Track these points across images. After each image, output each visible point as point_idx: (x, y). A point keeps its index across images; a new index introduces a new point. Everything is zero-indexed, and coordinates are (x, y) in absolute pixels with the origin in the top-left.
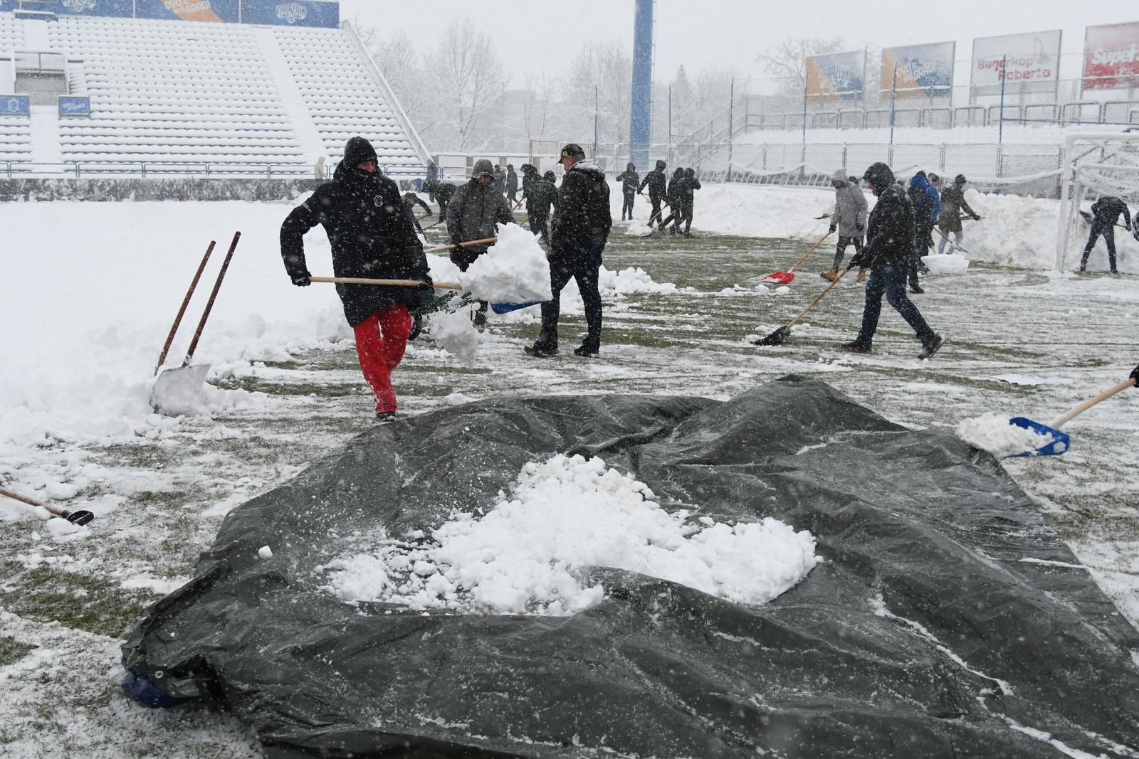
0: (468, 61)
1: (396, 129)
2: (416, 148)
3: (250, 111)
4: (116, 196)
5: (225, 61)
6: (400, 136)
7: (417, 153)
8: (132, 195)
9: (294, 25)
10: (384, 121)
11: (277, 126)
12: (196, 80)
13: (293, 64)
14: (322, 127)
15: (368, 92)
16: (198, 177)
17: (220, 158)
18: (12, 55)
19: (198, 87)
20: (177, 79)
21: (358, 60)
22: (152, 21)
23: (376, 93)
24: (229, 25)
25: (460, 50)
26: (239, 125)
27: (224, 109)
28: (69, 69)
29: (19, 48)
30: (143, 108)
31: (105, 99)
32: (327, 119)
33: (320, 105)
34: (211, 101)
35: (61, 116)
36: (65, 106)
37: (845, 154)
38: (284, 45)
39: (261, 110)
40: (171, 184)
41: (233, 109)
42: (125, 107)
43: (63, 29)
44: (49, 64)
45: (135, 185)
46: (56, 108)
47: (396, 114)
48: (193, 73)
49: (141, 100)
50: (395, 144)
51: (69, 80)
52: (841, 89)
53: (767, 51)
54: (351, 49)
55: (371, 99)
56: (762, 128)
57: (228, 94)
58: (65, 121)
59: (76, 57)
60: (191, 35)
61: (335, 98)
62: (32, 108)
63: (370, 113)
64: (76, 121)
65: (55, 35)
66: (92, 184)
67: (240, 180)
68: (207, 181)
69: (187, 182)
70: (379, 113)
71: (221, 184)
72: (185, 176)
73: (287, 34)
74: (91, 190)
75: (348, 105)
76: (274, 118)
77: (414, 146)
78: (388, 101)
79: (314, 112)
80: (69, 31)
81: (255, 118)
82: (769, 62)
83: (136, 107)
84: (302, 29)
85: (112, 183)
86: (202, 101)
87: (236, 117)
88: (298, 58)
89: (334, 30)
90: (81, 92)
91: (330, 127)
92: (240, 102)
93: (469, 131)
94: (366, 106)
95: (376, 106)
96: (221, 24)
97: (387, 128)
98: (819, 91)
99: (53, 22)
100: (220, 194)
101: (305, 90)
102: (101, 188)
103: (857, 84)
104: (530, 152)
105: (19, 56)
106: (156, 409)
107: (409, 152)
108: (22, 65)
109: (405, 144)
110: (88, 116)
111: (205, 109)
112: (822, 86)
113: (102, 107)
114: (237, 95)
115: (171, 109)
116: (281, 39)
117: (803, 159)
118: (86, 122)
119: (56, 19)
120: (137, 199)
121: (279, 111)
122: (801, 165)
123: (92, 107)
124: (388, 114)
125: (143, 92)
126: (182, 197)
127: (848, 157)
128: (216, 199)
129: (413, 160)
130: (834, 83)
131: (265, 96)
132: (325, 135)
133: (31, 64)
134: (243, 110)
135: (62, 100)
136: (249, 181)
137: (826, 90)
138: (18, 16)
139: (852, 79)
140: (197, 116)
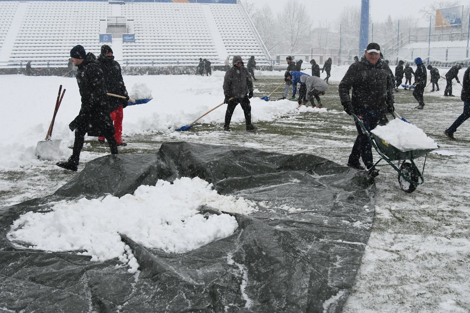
0: (295, 16)
1: (257, 44)
2: (265, 53)
3: (198, 38)
4: (141, 73)
5: (189, 18)
6: (259, 48)
7: (265, 55)
8: (147, 73)
9: (218, 3)
10: (252, 41)
11: (208, 44)
12: (177, 26)
13: (216, 19)
14: (227, 44)
15: (246, 30)
16: (173, 65)
17: (184, 57)
18: (106, 18)
19: (178, 29)
20: (170, 26)
21: (243, 17)
22: (162, 3)
23: (250, 30)
24: (192, 4)
25: (292, 11)
26: (193, 44)
27: (188, 38)
28: (127, 23)
29: (109, 15)
30: (155, 38)
31: (141, 35)
32: (229, 41)
33: (226, 35)
34: (183, 35)
35: (124, 41)
36: (125, 38)
37: (447, 52)
38: (213, 11)
39: (202, 38)
40: (163, 68)
41: (191, 38)
42: (149, 38)
43: (127, 8)
44: (120, 22)
45: (148, 69)
46: (122, 39)
47: (257, 39)
48: (176, 24)
49: (155, 35)
50: (257, 51)
51: (127, 27)
52: (451, 23)
53: (424, 8)
54: (241, 12)
55: (248, 32)
56: (417, 41)
57: (189, 32)
58: (125, 44)
59: (132, 18)
60: (176, 8)
61: (233, 32)
62: (112, 39)
63: (247, 38)
64: (129, 44)
65: (124, 10)
66: (132, 68)
67: (190, 66)
68: (177, 67)
69: (169, 67)
70: (251, 38)
71: (182, 68)
72: (168, 65)
73: (215, 7)
74: (131, 71)
75: (238, 35)
76: (207, 41)
77: (264, 51)
78: (255, 33)
79: (224, 38)
80: (129, 8)
81: (199, 41)
82: (425, 13)
83: (153, 38)
84: (221, 4)
85: (140, 68)
86: (179, 35)
87: (192, 41)
88: (222, 16)
89: (234, 5)
90: (132, 32)
91: (230, 44)
92: (194, 35)
93: (295, 45)
94: (245, 35)
95: (249, 35)
96: (189, 4)
97: (254, 44)
98: (442, 24)
99: (123, 5)
100: (182, 72)
101: (221, 29)
102: (135, 70)
103: (459, 21)
104: (312, 54)
105: (109, 19)
106: (39, 157)
107: (262, 54)
108: (111, 22)
109: (260, 51)
110: (134, 42)
111: (180, 38)
112: (443, 23)
113: (139, 38)
114: (193, 32)
115: (166, 38)
116: (213, 9)
117: (429, 55)
118: (133, 44)
119: (124, 4)
120: (149, 74)
121: (210, 38)
122: (428, 57)
123: (136, 38)
124: (254, 38)
125: (156, 31)
126: (167, 73)
127: (448, 53)
128: (181, 74)
129: (264, 57)
130: (449, 21)
131: (204, 32)
132: (228, 47)
133: (114, 22)
134: (195, 38)
135: (124, 36)
136: (193, 67)
137: (445, 24)
138: (110, 3)
139: (457, 19)
140: (177, 41)
